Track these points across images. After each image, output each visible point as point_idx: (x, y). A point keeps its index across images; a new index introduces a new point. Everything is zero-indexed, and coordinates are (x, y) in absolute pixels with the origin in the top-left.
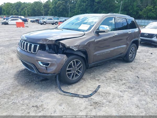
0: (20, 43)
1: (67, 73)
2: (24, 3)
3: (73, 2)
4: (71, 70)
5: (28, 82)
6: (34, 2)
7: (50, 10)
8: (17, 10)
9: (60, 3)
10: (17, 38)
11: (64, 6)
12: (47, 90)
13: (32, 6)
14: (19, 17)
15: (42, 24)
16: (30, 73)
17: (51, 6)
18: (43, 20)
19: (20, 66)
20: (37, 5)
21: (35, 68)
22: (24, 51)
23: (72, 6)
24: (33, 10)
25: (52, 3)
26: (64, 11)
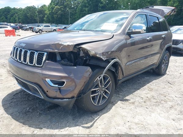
0: (14, 52)
1: (91, 96)
2: (14, 9)
3: (73, 6)
4: (96, 90)
5: (28, 112)
6: (26, 7)
7: (46, 16)
8: (6, 17)
9: (58, 9)
10: (7, 49)
11: (63, 11)
12: (62, 125)
13: (24, 11)
14: (9, 24)
15: (37, 32)
16: (29, 97)
17: (47, 12)
18: (38, 28)
19: (13, 86)
20: (30, 10)
21: (41, 90)
22: (21, 63)
23: (73, 11)
24: (26, 16)
25: (49, 9)
26: (63, 17)
